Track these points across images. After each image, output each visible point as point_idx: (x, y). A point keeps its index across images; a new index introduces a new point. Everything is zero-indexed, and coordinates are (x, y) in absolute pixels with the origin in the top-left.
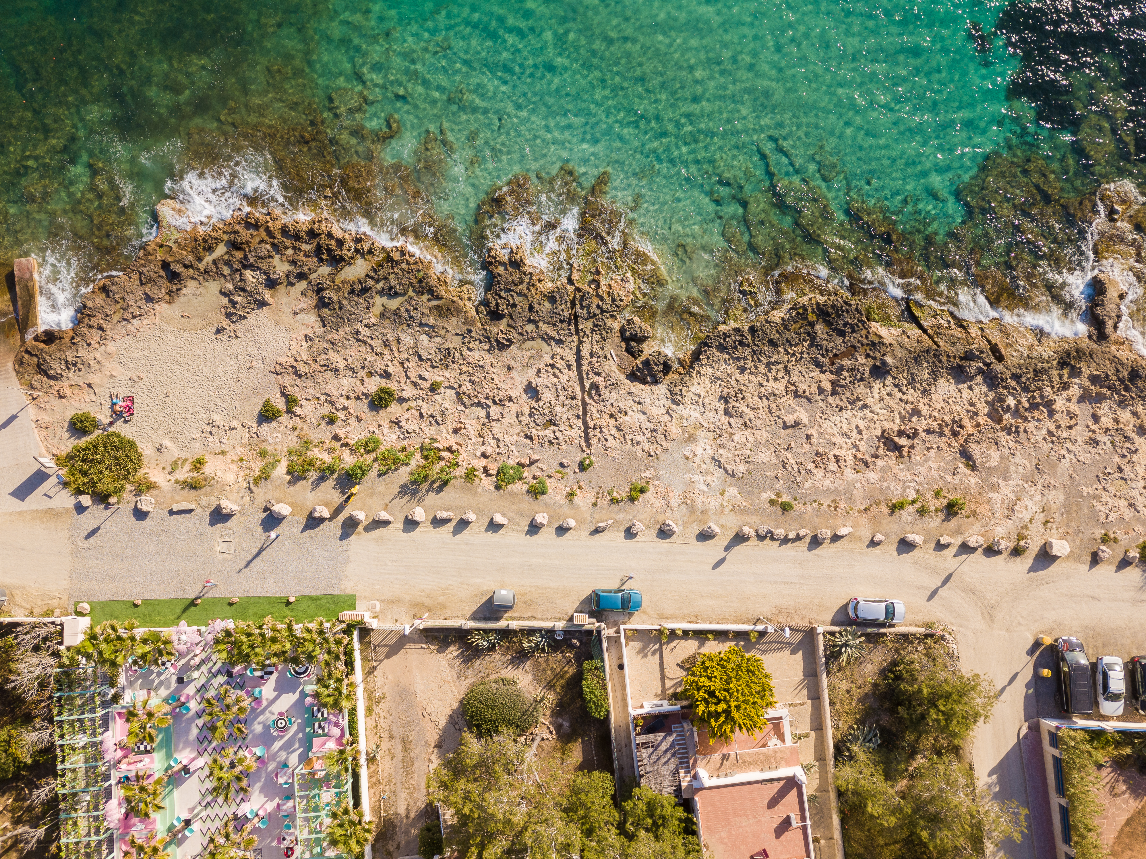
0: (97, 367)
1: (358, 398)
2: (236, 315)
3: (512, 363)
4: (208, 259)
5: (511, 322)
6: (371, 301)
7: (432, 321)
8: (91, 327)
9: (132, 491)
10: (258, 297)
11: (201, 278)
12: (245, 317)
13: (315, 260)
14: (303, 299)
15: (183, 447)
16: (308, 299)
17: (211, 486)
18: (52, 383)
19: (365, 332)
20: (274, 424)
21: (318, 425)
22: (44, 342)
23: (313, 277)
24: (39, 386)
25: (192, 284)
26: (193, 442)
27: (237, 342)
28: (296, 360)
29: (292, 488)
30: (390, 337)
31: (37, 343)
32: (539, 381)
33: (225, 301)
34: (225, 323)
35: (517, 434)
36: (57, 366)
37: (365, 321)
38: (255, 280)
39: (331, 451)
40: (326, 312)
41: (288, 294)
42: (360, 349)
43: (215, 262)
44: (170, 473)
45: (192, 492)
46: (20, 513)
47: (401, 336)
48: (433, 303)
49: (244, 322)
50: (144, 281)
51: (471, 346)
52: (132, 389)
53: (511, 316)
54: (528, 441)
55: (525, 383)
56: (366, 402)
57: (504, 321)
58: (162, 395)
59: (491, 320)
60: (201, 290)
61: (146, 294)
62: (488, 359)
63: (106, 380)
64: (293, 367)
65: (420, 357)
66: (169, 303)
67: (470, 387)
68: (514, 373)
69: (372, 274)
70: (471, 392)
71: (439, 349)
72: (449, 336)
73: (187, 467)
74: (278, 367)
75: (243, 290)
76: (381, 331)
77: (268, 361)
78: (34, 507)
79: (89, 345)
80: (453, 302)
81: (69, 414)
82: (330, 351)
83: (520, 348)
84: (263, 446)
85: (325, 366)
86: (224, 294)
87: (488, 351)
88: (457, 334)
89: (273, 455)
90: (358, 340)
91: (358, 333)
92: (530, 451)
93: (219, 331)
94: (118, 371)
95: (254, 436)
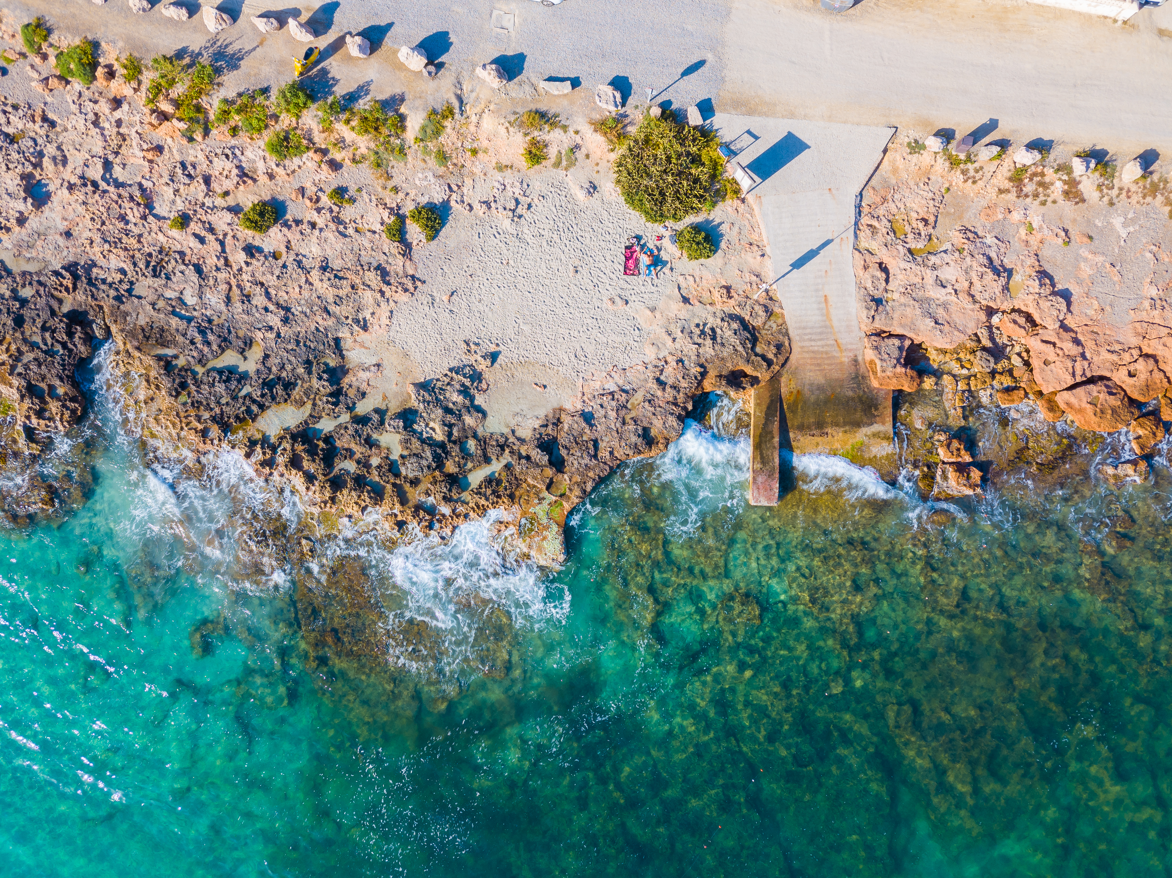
0: (672, 328)
1: (298, 222)
2: (464, 376)
3: (61, 241)
4: (496, 467)
5: (55, 305)
6: (260, 366)
7: (174, 322)
8: (674, 387)
9: (631, 123)
10: (428, 397)
11: (512, 439)
12: (451, 370)
13: (338, 444)
14: (364, 387)
15: (560, 187)
16: (355, 384)
17: (515, 113)
18: (738, 311)
19: (275, 320)
20: (424, 200)
21: (360, 190)
22: (745, 375)
23: (345, 418)
24: (757, 307)
25: (526, 433)
26: (544, 192)
27: (467, 334)
28: (382, 293)
29: (398, 91)
30: (238, 307)
31: (755, 374)
32: (20, 206)
33: (479, 400)
34: (482, 366)
35: (66, 130)
36: (728, 333)
37: (271, 335)
38: (432, 424)
39: (341, 143)
40: (332, 362)
41: (385, 397)
42: (286, 297)
43: (487, 460)
44: (577, 147)
45: (543, 108)
46: (792, 115)
47: (222, 307)
48: (169, 352)
49: (454, 364)
50: (591, 445)
51: (118, 276)
52: (626, 286)
53: (53, 313)
54: (51, 116)
55: (46, 208)
56: (289, 217)
57: (65, 309)
58: (584, 271)
59: (86, 313)
60: (513, 423)
61: (591, 426)
62: (95, 253)
63: (661, 305)
64: (388, 283)
65: (198, 269)
66: (561, 409)
67: (129, 212)
68: (62, 226)
69: (255, 408)
70: (127, 205)
71: (168, 278)
72: (152, 297)
73: (552, 152)
74: (410, 286)
75: (448, 411)
76: (251, 319)
77: (425, 299)
78: (771, 122)
79: (680, 361)
80: (138, 349)
81: (716, 260)
82: (331, 300)
83: (47, 263)
84: (442, 170)
85: (340, 278)
86: (479, 409)
87: (94, 264)
88: (139, 297)
89: (426, 151)
90: (287, 309)
91: (285, 321)
92: (49, 100)
93: (494, 357)
94: (643, 316)
95: (455, 188)
